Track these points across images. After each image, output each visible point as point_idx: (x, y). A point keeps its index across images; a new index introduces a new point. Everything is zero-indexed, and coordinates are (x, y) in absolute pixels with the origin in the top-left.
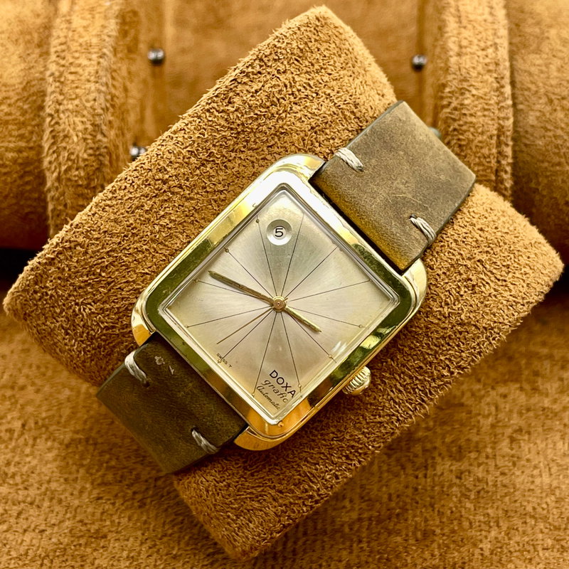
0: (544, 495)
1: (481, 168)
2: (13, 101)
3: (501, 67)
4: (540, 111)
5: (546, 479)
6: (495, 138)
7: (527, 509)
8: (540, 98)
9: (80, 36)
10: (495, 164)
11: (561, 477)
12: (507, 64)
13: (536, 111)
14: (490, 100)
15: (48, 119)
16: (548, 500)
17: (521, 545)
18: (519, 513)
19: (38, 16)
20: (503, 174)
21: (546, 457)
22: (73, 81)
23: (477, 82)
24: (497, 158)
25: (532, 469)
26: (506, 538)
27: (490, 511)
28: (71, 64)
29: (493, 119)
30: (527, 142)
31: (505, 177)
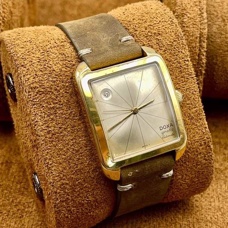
0: (216, 211)
3: (202, 3)
4: (219, 25)
5: (217, 204)
6: (198, 38)
7: (208, 218)
8: (219, 19)
10: (198, 51)
11: (224, 202)
12: (205, 2)
13: (217, 25)
14: (196, 19)
16: (218, 214)
18: (204, 221)
20: (202, 56)
21: (217, 193)
23: (190, 10)
24: (199, 48)
25: (210, 198)
27: (190, 219)
29: (198, 29)
30: (212, 40)
31: (203, 57)
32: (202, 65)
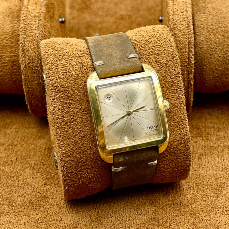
0: (211, 177)
1: (182, 57)
2: (8, 38)
3: (189, 19)
5: (212, 172)
6: (187, 45)
8: (205, 30)
9: (32, 13)
10: (188, 55)
11: (217, 171)
12: (191, 18)
13: (204, 35)
14: (185, 31)
15: (21, 45)
16: (212, 179)
17: (202, 195)
18: (201, 184)
19: (16, 6)
21: (211, 164)
22: (29, 30)
23: (180, 25)
24: (189, 53)
25: (206, 168)
26: (197, 193)
27: (190, 184)
28: (28, 24)
29: (186, 38)
30: (200, 47)
31: (192, 60)
32: (191, 65)
